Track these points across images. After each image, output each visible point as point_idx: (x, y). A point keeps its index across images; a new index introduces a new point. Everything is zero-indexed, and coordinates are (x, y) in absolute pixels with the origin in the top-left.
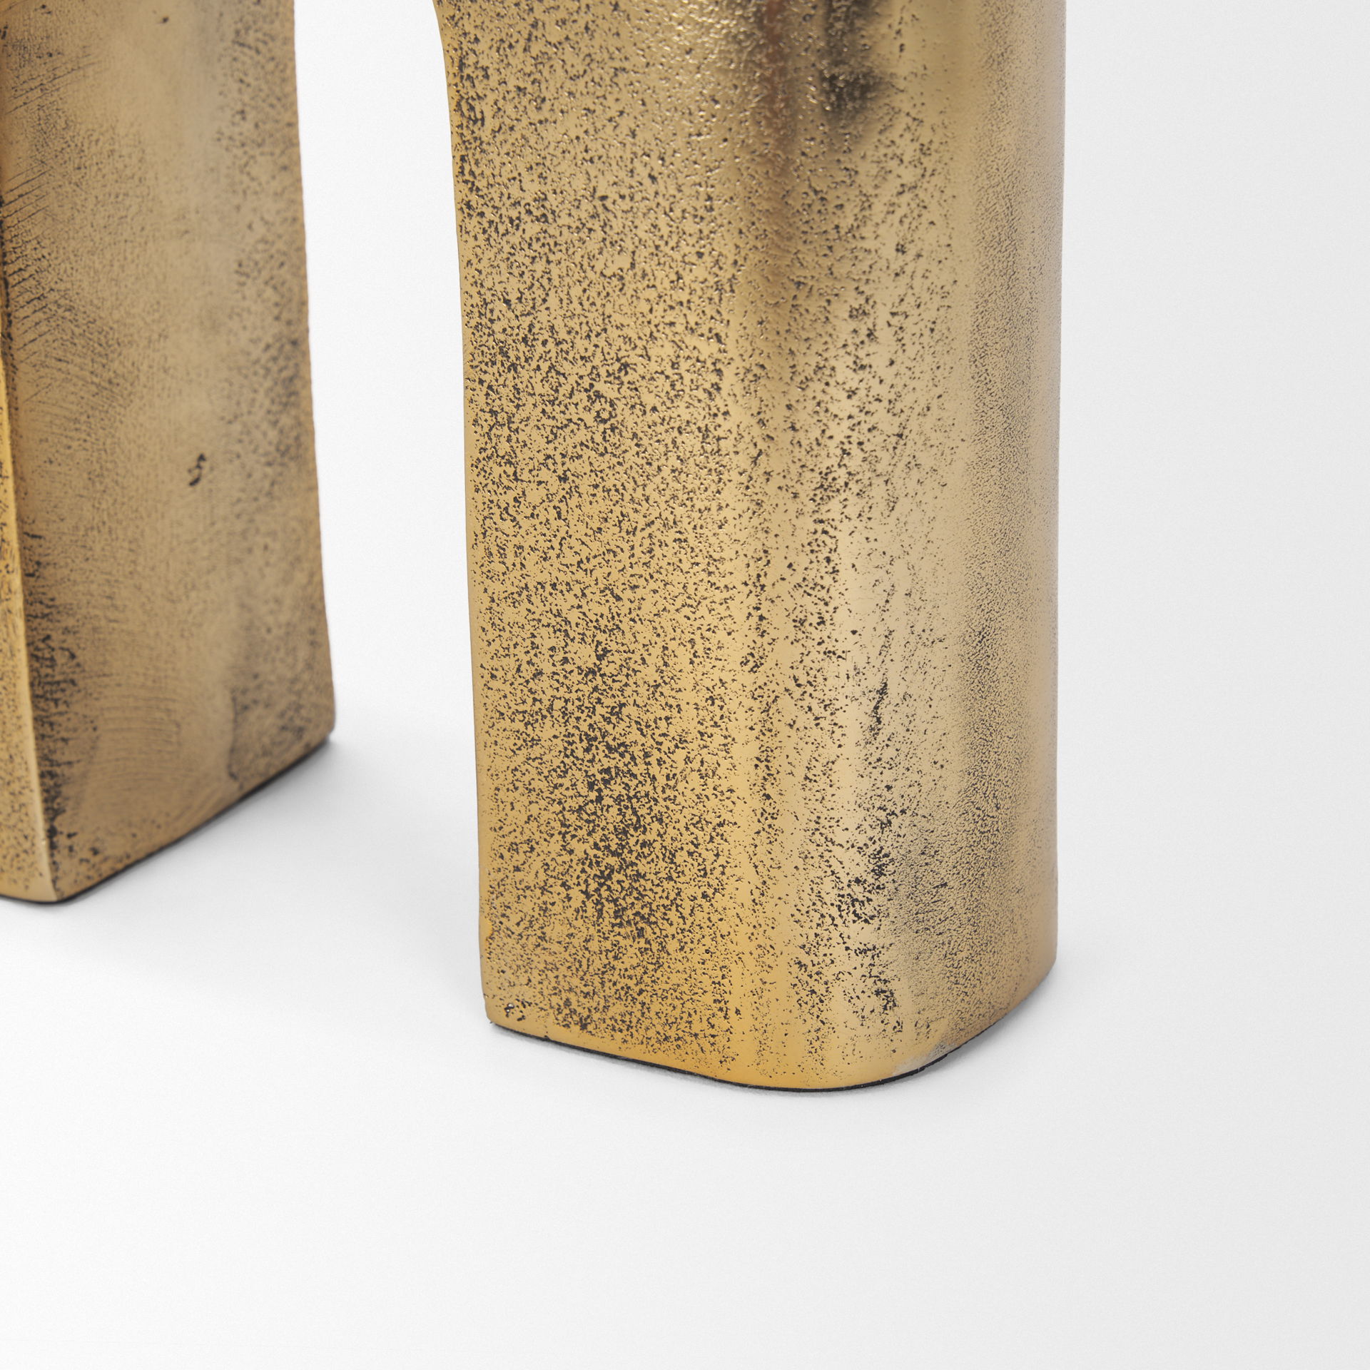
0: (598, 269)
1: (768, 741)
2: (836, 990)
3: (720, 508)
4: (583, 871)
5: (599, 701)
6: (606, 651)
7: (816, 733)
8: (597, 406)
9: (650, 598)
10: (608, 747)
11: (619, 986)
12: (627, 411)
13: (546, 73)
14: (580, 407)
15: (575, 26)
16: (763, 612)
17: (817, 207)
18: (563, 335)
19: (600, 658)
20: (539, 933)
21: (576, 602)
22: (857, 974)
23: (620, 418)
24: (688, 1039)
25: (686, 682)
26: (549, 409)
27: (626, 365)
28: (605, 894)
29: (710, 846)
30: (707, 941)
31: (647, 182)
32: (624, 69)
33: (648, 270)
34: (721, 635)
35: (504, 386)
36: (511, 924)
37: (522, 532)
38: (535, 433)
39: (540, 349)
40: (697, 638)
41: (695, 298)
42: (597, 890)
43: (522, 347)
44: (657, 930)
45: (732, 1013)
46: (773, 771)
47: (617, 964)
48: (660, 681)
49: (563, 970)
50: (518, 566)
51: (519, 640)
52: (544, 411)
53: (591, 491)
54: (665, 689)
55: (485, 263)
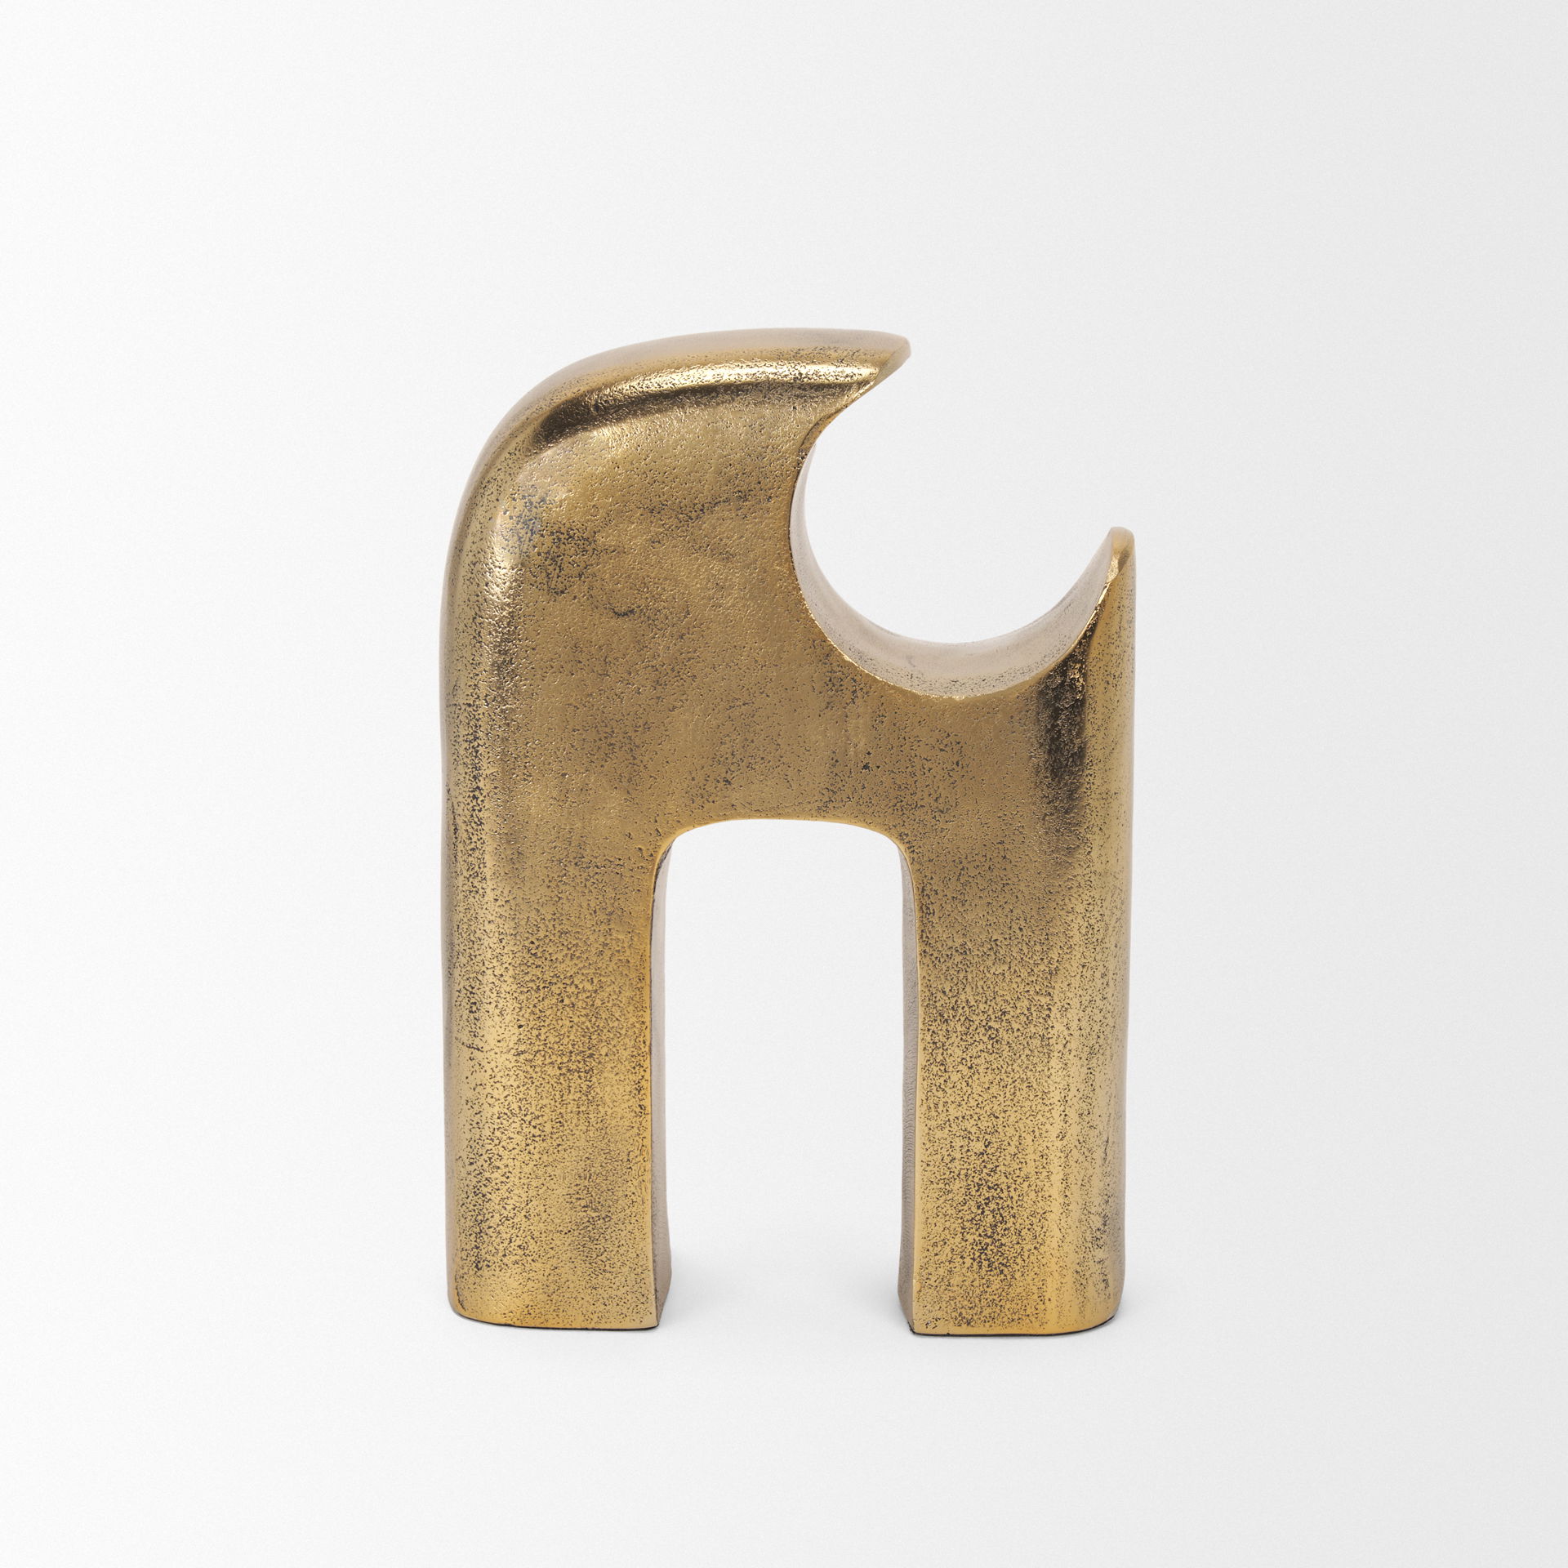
0: (992, 972)
1: (1067, 1170)
2: (1090, 1282)
3: (1049, 1069)
4: (973, 1248)
5: (985, 1167)
6: (989, 1143)
7: (1086, 1164)
8: (990, 1032)
9: (1013, 1115)
10: (989, 1187)
11: (989, 1300)
12: (1005, 1033)
13: (968, 888)
14: (981, 1034)
15: (983, 868)
16: (1066, 1112)
17: (1091, 932)
18: (973, 1003)
19: (986, 1147)
20: (947, 1283)
21: (975, 1123)
22: (1097, 1273)
23: (1001, 1036)
24: (1024, 1318)
25: (1030, 1150)
26: (964, 1037)
27: (1005, 1012)
28: (983, 1257)
29: (1039, 1224)
30: (1036, 1269)
31: (1018, 931)
32: (1008, 884)
33: (1017, 969)
34: (1048, 1126)
35: (941, 1030)
36: (932, 1282)
37: (948, 1095)
38: (957, 1050)
39: (960, 1011)
40: (1036, 1129)
41: (1040, 979)
42: (979, 1256)
43: (951, 1012)
44: (1010, 1269)
45: (1047, 1301)
46: (1069, 1184)
47: (989, 1290)
48: (1017, 1152)
49: (959, 1299)
50: (945, 1111)
51: (944, 1145)
52: (961, 1039)
53: (985, 1071)
54: (1020, 1156)
55: (933, 976)
